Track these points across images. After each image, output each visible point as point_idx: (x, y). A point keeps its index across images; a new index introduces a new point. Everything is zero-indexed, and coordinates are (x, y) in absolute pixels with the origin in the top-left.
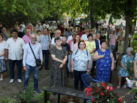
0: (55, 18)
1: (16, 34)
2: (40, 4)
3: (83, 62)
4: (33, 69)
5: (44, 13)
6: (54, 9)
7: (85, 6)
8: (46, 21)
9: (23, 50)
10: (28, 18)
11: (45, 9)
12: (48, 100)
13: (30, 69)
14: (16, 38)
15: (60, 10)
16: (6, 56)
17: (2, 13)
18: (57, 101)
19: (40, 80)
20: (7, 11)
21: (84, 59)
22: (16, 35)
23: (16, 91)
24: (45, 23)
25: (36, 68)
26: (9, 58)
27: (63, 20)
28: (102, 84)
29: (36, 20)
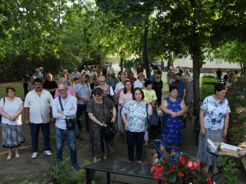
0: (97, 61)
1: (39, 84)
2: (76, 44)
3: (140, 120)
5: (81, 56)
6: (95, 49)
7: (136, 43)
8: (85, 66)
9: (51, 108)
10: (60, 63)
11: (82, 50)
12: (92, 179)
14: (41, 91)
15: (103, 50)
16: (27, 118)
17: (28, 59)
18: (106, 181)
19: (80, 148)
20: (34, 56)
21: (143, 115)
22: (40, 86)
23: (45, 165)
24: (83, 68)
26: (32, 121)
27: (107, 63)
28: (181, 158)
29: (72, 65)
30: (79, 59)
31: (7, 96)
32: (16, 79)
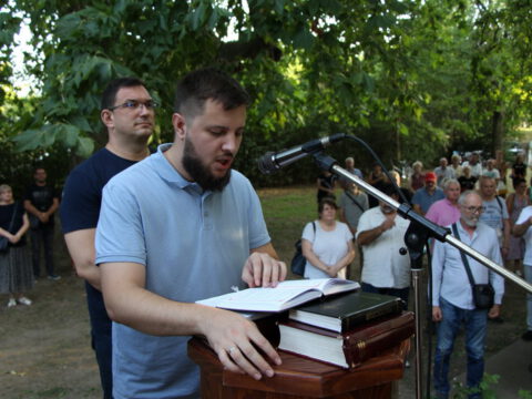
4: (467, 319)
5: (449, 127)
13: (455, 321)
25: (476, 317)
30: (443, 136)
31: (320, 218)
32: (290, 180)
